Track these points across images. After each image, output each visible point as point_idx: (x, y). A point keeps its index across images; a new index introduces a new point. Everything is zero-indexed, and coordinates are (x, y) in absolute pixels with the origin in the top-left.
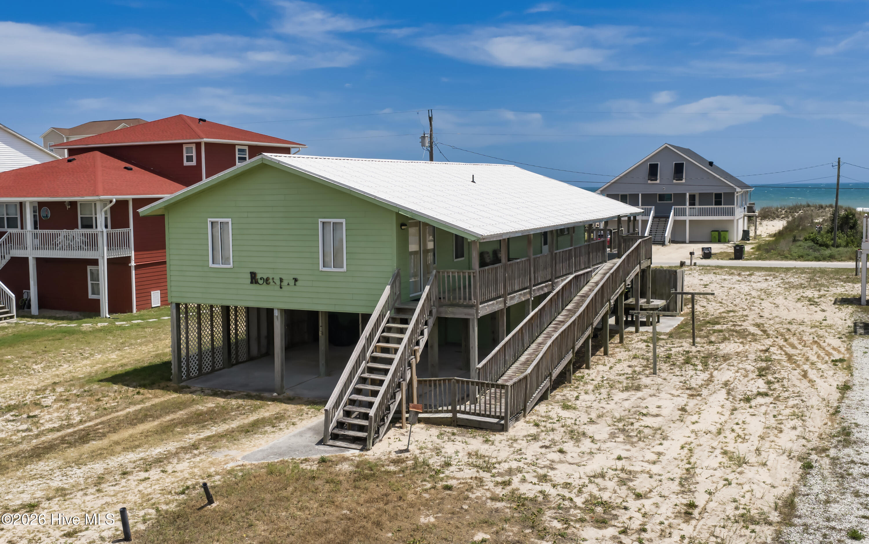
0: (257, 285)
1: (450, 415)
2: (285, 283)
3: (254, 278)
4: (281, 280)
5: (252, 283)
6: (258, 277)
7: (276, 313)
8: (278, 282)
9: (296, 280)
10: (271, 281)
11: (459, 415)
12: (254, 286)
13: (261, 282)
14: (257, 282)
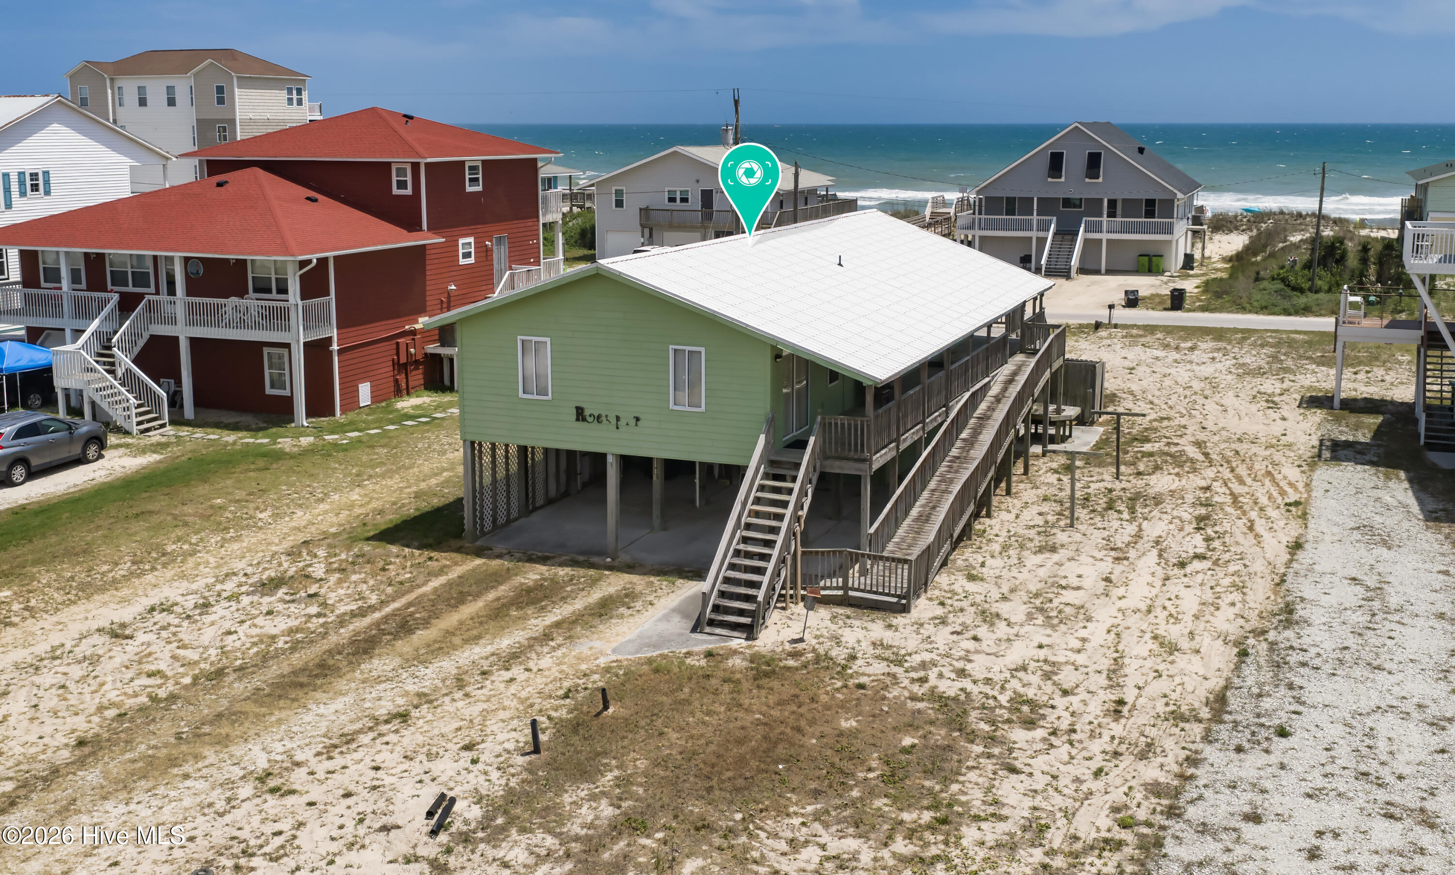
0: (585, 423)
1: (840, 593)
2: (622, 423)
3: (580, 415)
4: (618, 418)
5: (578, 420)
6: (587, 413)
7: (610, 459)
8: (614, 421)
9: (638, 419)
10: (604, 418)
11: (851, 593)
12: (581, 424)
13: (590, 419)
14: (584, 420)
